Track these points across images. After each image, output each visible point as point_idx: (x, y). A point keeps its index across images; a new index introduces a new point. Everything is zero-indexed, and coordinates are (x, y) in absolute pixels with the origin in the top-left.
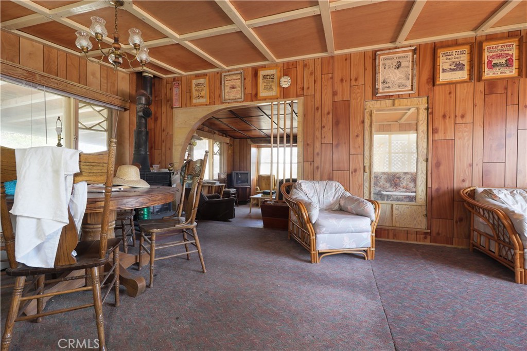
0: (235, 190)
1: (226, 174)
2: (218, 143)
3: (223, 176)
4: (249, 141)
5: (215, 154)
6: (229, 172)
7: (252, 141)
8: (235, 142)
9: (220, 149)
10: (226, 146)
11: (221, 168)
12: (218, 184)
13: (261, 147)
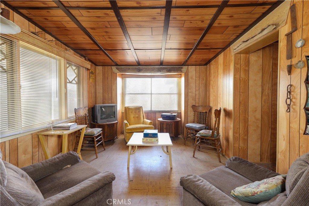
0: (100, 129)
1: (87, 109)
2: (74, 68)
3: (83, 112)
4: (114, 68)
5: (70, 82)
6: (91, 105)
7: (117, 69)
8: (97, 70)
9: (78, 75)
10: (85, 73)
11: (79, 100)
12: (75, 127)
13: (126, 78)
